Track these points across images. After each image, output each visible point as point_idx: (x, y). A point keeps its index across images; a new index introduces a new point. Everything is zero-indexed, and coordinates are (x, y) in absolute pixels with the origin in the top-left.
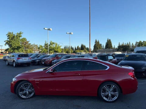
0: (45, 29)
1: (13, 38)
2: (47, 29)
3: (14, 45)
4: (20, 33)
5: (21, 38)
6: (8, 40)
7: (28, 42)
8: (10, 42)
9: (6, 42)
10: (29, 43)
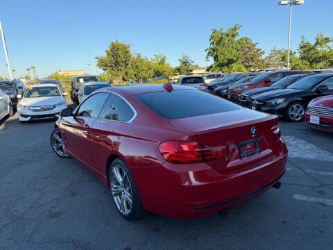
0: (282, 3)
1: (220, 41)
2: (286, 2)
3: (223, 56)
4: (235, 28)
5: (236, 39)
6: (212, 46)
7: (254, 45)
8: (214, 50)
9: (207, 52)
10: (257, 47)
